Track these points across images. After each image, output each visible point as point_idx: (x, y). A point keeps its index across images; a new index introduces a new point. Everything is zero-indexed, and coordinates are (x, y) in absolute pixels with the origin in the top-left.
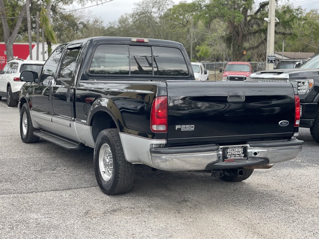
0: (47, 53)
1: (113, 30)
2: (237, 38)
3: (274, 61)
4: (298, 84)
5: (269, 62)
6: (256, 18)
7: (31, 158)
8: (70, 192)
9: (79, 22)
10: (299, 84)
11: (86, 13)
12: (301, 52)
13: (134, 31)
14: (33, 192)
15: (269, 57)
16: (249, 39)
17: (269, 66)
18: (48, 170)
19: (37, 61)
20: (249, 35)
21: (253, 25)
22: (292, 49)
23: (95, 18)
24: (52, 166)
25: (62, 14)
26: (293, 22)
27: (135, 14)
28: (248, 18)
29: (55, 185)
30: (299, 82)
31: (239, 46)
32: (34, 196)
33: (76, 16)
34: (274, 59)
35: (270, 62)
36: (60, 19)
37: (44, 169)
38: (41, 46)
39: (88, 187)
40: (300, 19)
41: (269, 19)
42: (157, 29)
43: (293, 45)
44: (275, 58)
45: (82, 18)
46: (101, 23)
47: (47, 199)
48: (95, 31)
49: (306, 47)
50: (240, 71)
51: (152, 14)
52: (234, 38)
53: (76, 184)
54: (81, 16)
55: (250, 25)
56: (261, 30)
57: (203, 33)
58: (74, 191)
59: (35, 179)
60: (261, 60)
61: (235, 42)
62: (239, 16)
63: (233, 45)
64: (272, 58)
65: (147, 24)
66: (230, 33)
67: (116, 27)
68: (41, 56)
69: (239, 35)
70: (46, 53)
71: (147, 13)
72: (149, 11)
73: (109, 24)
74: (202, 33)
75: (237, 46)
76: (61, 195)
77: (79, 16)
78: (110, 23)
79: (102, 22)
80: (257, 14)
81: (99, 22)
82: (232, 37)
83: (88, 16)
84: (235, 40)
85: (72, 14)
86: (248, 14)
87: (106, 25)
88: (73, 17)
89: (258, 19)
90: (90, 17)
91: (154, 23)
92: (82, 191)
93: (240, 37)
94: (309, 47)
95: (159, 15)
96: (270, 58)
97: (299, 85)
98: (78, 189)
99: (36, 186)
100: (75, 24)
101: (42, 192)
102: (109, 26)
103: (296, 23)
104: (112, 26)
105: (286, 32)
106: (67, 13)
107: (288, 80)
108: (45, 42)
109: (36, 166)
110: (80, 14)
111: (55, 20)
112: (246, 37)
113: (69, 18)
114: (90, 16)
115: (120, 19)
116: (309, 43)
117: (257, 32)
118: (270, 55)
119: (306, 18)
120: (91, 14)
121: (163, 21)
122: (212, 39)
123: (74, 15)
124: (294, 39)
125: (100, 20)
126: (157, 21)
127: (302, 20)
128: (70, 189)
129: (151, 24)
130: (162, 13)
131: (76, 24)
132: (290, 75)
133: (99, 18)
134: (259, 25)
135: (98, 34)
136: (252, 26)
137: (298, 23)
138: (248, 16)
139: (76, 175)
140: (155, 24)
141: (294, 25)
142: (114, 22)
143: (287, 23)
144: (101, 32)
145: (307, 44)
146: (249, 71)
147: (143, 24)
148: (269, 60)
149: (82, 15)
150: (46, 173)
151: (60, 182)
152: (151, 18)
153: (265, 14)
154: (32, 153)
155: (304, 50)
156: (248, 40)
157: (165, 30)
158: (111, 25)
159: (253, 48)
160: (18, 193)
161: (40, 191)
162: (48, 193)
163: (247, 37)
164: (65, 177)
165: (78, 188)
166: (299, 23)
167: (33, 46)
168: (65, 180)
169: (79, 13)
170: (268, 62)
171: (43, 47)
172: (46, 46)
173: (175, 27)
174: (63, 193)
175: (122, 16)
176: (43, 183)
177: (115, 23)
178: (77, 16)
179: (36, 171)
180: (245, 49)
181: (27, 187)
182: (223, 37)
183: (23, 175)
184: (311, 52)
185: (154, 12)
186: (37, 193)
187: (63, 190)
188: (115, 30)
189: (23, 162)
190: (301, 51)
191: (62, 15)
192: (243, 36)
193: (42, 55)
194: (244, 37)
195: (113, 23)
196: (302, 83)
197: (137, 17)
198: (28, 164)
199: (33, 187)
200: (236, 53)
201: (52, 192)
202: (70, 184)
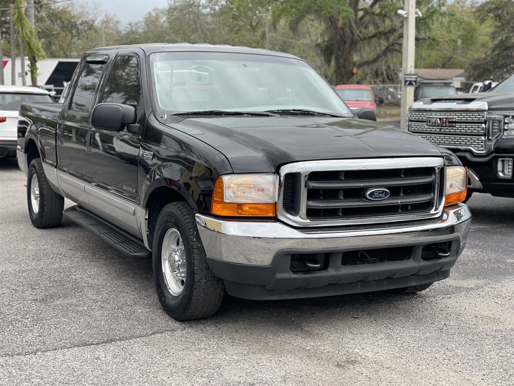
0: (29, 74)
1: (137, 37)
2: (343, 47)
3: (415, 82)
4: (504, 120)
5: (407, 83)
6: (373, 13)
7: (23, 272)
8: (112, 347)
9: (79, 22)
10: (506, 119)
11: (90, 8)
12: (440, 68)
13: (171, 37)
14: (38, 350)
15: (406, 76)
16: (360, 48)
17: (406, 91)
18: (60, 297)
19: (13, 86)
20: (361, 42)
21: (368, 24)
22: (426, 64)
23: (106, 15)
24: (66, 288)
25: (52, 9)
26: (432, 19)
27: (172, 9)
28: (361, 14)
29: (80, 333)
30: (506, 116)
31: (345, 60)
32: (40, 361)
33: (74, 13)
34: (414, 79)
35: (409, 84)
36: (47, 17)
37: (52, 296)
38: (18, 62)
39: (147, 335)
40: (443, 14)
41: (405, 12)
42: (209, 34)
43: (427, 58)
44: (416, 77)
45: (83, 16)
46: (115, 24)
47: (69, 367)
48: (106, 39)
49: (449, 60)
50: (357, 100)
51: (200, 8)
52: (337, 46)
53: (123, 330)
54: (83, 13)
55: (362, 25)
56: (380, 33)
57: (285, 39)
58: (120, 346)
59: (37, 320)
60: (378, 82)
61: (339, 53)
62: (347, 11)
63: (337, 59)
64: (412, 78)
65: (192, 25)
66: (331, 39)
67: (140, 30)
68: (19, 80)
69: (345, 42)
70: (27, 74)
71: (193, 7)
72: (195, 4)
73: (129, 26)
74: (283, 40)
75: (342, 61)
76: (96, 356)
77: (79, 13)
78: (130, 24)
79: (118, 22)
80: (374, 7)
81: (113, 23)
82: (333, 44)
83: (94, 13)
84: (339, 49)
85: (67, 10)
86: (360, 7)
87: (123, 28)
88: (70, 14)
89: (377, 15)
90: (98, 14)
91: (204, 24)
92: (136, 345)
93: (347, 45)
94: (452, 60)
95: (211, 11)
96: (408, 78)
97: (506, 121)
98: (127, 341)
99: (41, 336)
100: (74, 26)
101: (55, 349)
102: (128, 29)
103: (437, 20)
104: (134, 29)
105: (420, 35)
106: (59, 8)
107: (486, 112)
108: (25, 55)
109: (35, 289)
110: (80, 10)
111: (39, 20)
112: (356, 45)
113: (63, 17)
114: (96, 13)
115: (146, 18)
116: (453, 54)
117: (374, 36)
118: (408, 72)
119: (453, 13)
120: (99, 10)
121: (218, 20)
122: (299, 49)
123: (71, 11)
124: (434, 47)
125: (115, 20)
126: (210, 21)
127: (447, 16)
128: (111, 341)
129: (199, 26)
130: (217, 8)
131: (76, 25)
132: (489, 104)
133: (113, 17)
134: (376, 26)
135: (111, 42)
136: (366, 27)
137: (440, 21)
138: (360, 10)
139: (118, 309)
140: (206, 24)
141: (433, 24)
142: (137, 22)
143: (422, 21)
144: (116, 40)
145: (451, 55)
146: (371, 99)
147: (185, 25)
148: (406, 81)
149: (84, 11)
150: (56, 306)
151: (88, 326)
152: (198, 15)
153: (388, 7)
154: (23, 259)
155: (445, 66)
156: (360, 50)
157: (223, 36)
158: (132, 27)
159: (368, 63)
160: (6, 355)
161: (51, 347)
162: (69, 353)
163: (358, 46)
164: (98, 314)
165: (127, 339)
166: (442, 20)
167: (5, 63)
168: (98, 321)
169: (78, 8)
170: (405, 84)
171: (23, 64)
172: (27, 62)
173: (239, 30)
174: (100, 352)
175: (150, 13)
176: (55, 329)
177: (139, 25)
178: (76, 13)
179: (36, 300)
180: (354, 64)
181: (24, 340)
182: (318, 45)
183: (11, 312)
184: (456, 68)
185: (203, 6)
186: (47, 354)
187: (98, 344)
188: (139, 35)
189: (8, 281)
190: (441, 66)
191: (51, 11)
192: (352, 44)
193: (21, 79)
194: (353, 46)
195: (136, 24)
196: (511, 117)
197: (175, 13)
198: (19, 286)
199: (36, 339)
200: (341, 72)
201: (76, 348)
202: (110, 330)
